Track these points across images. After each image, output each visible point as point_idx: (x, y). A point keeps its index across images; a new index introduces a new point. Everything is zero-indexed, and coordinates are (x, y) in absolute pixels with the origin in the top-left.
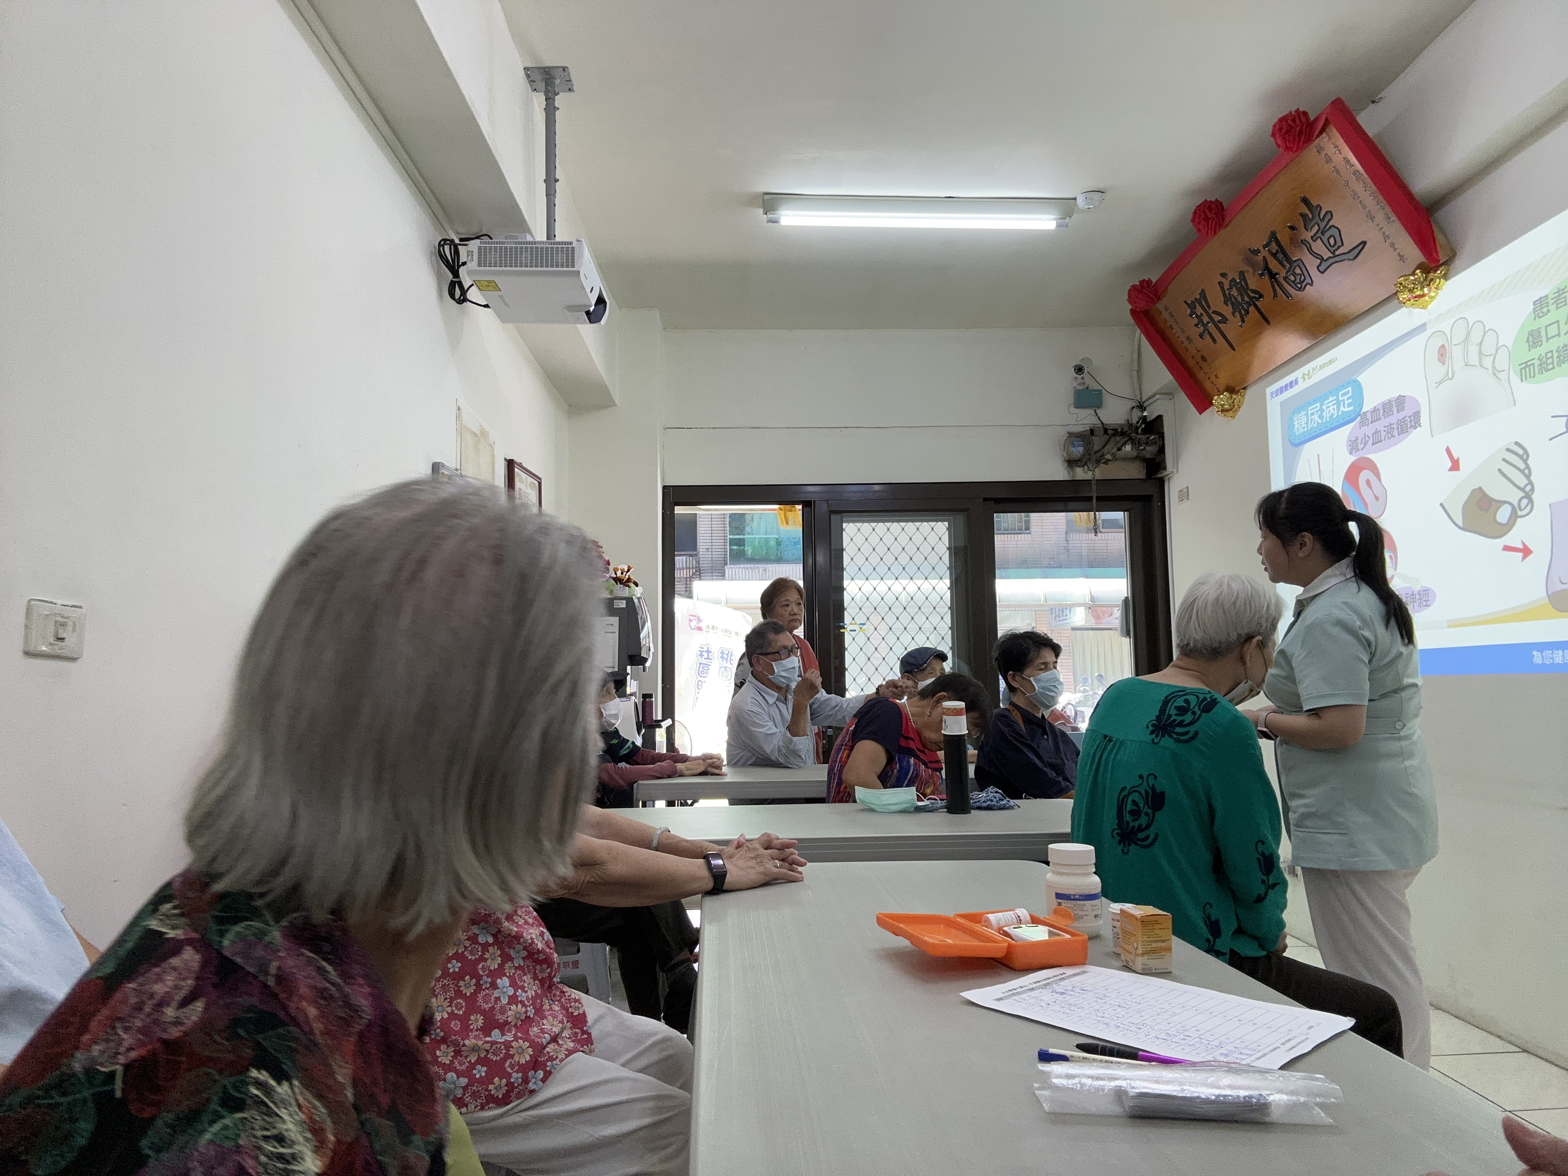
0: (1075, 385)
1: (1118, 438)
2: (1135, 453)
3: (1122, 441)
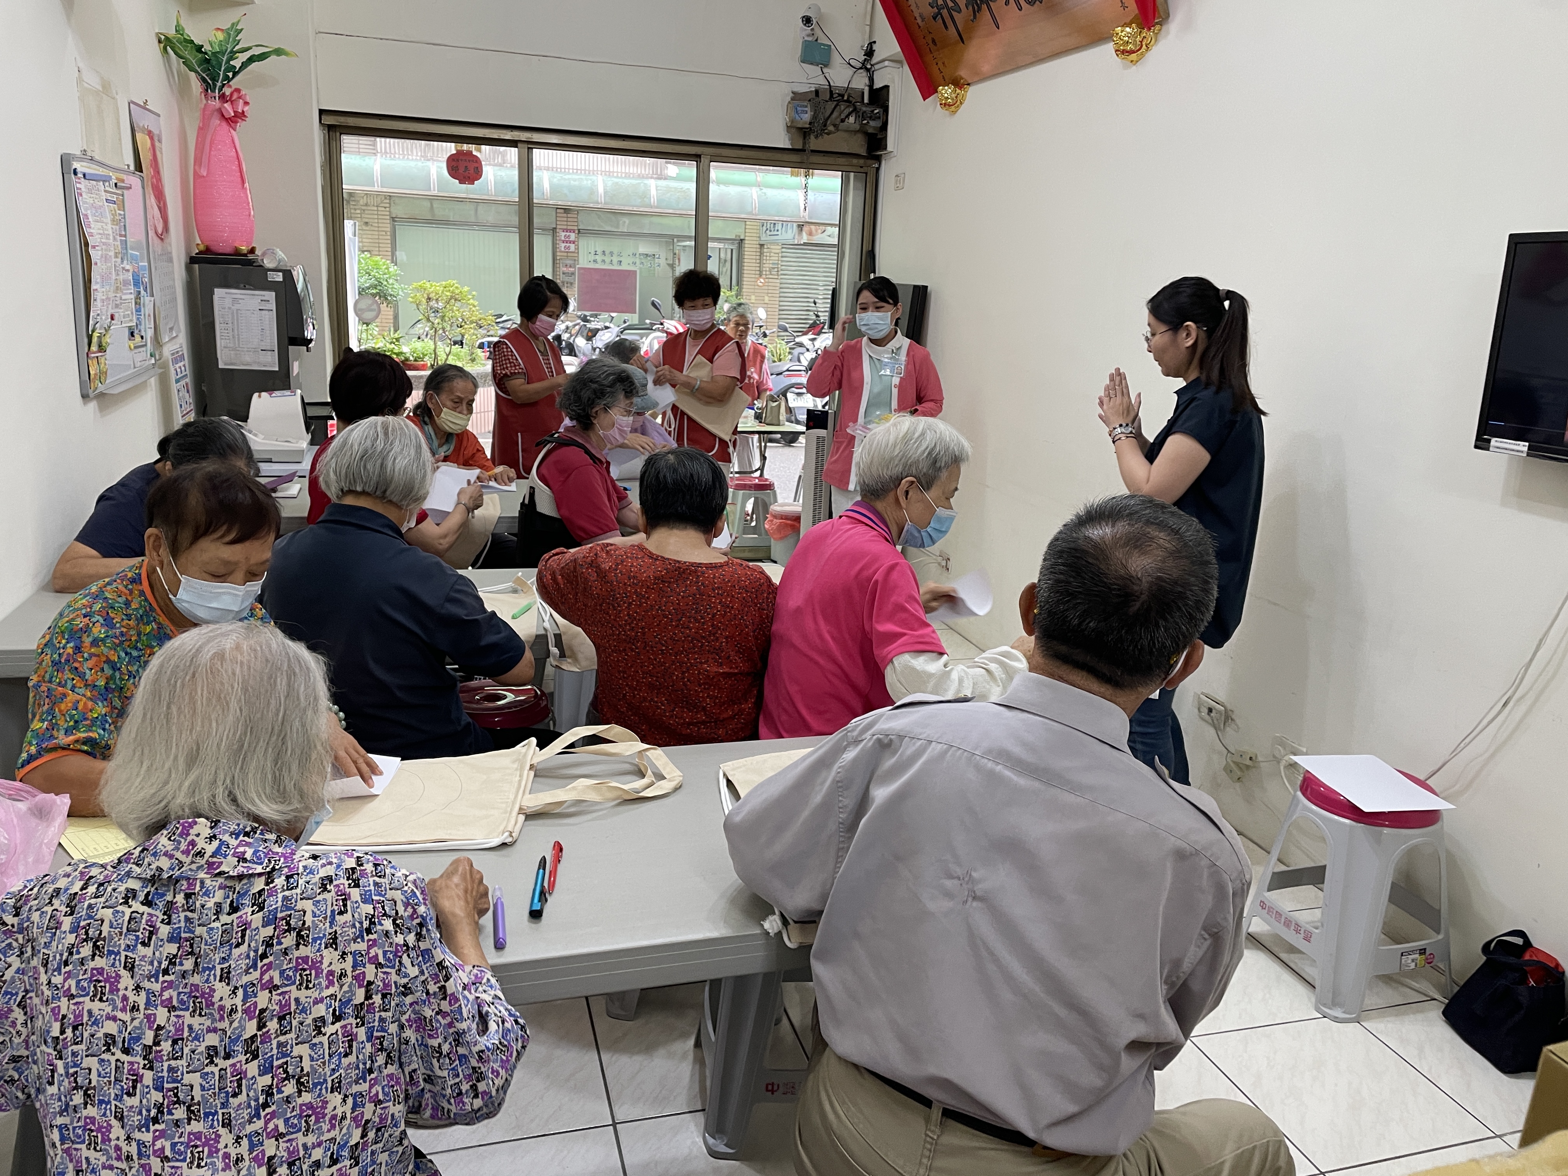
1: (843, 106)
2: (857, 127)
3: (846, 112)
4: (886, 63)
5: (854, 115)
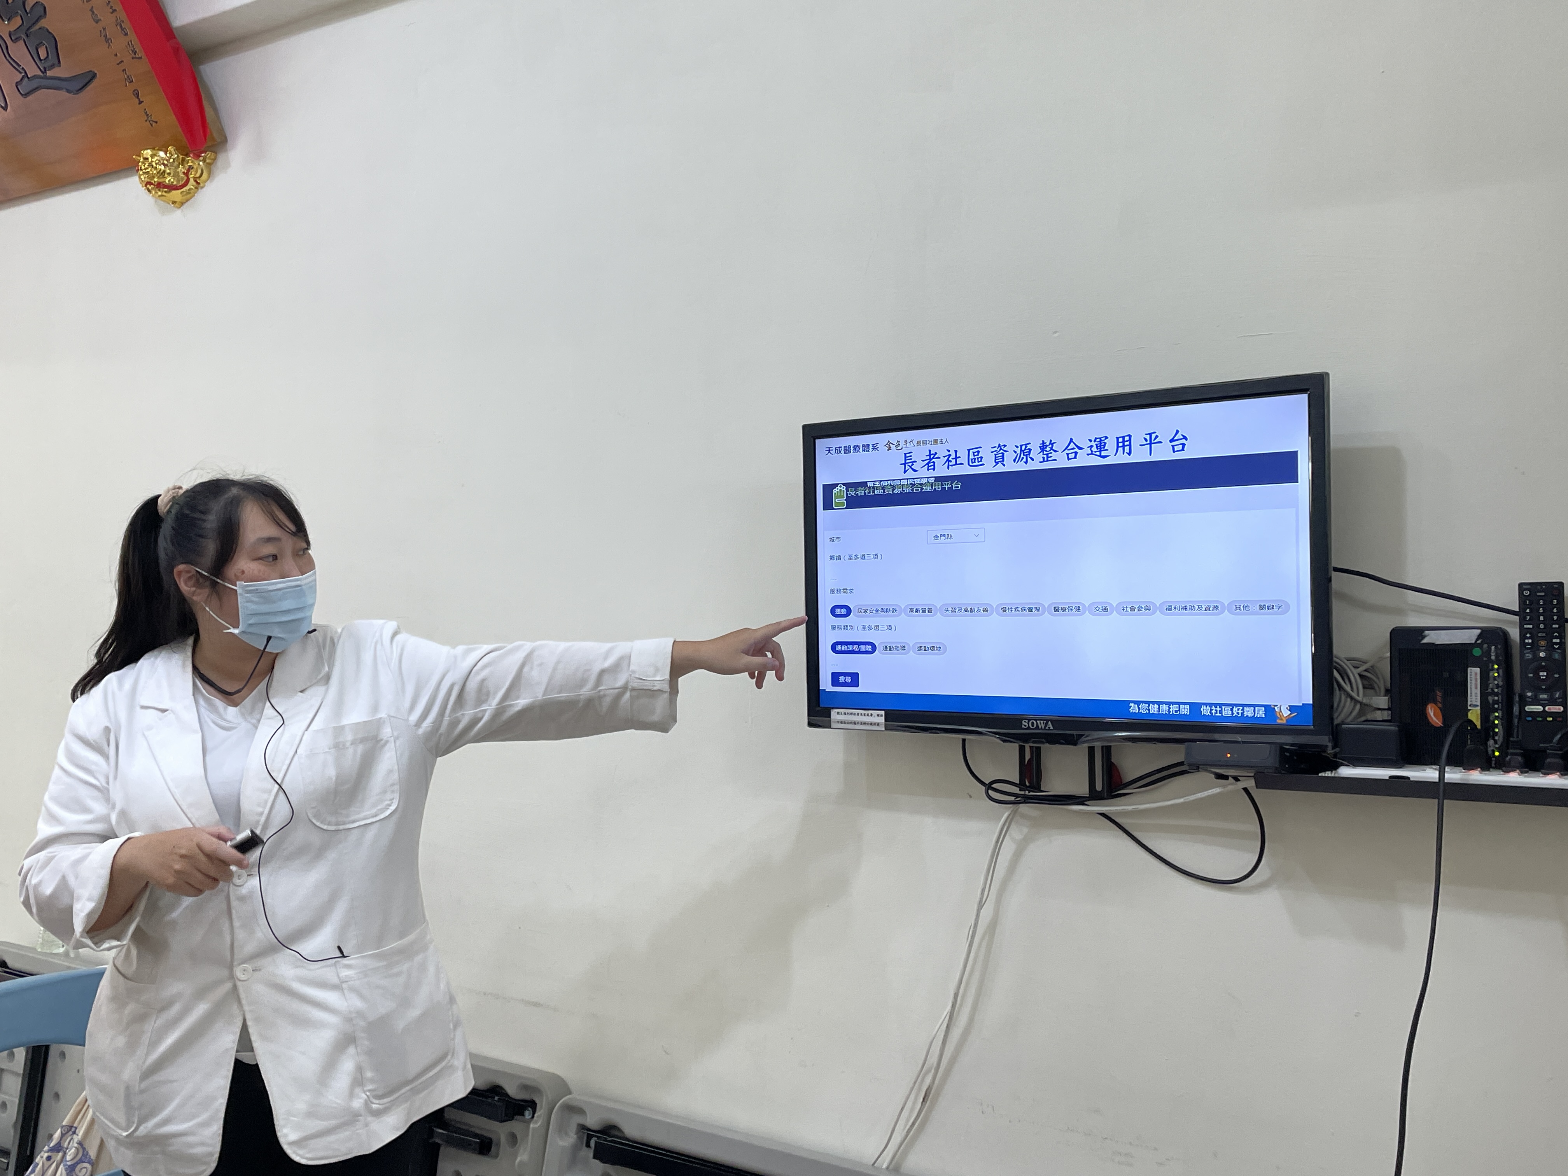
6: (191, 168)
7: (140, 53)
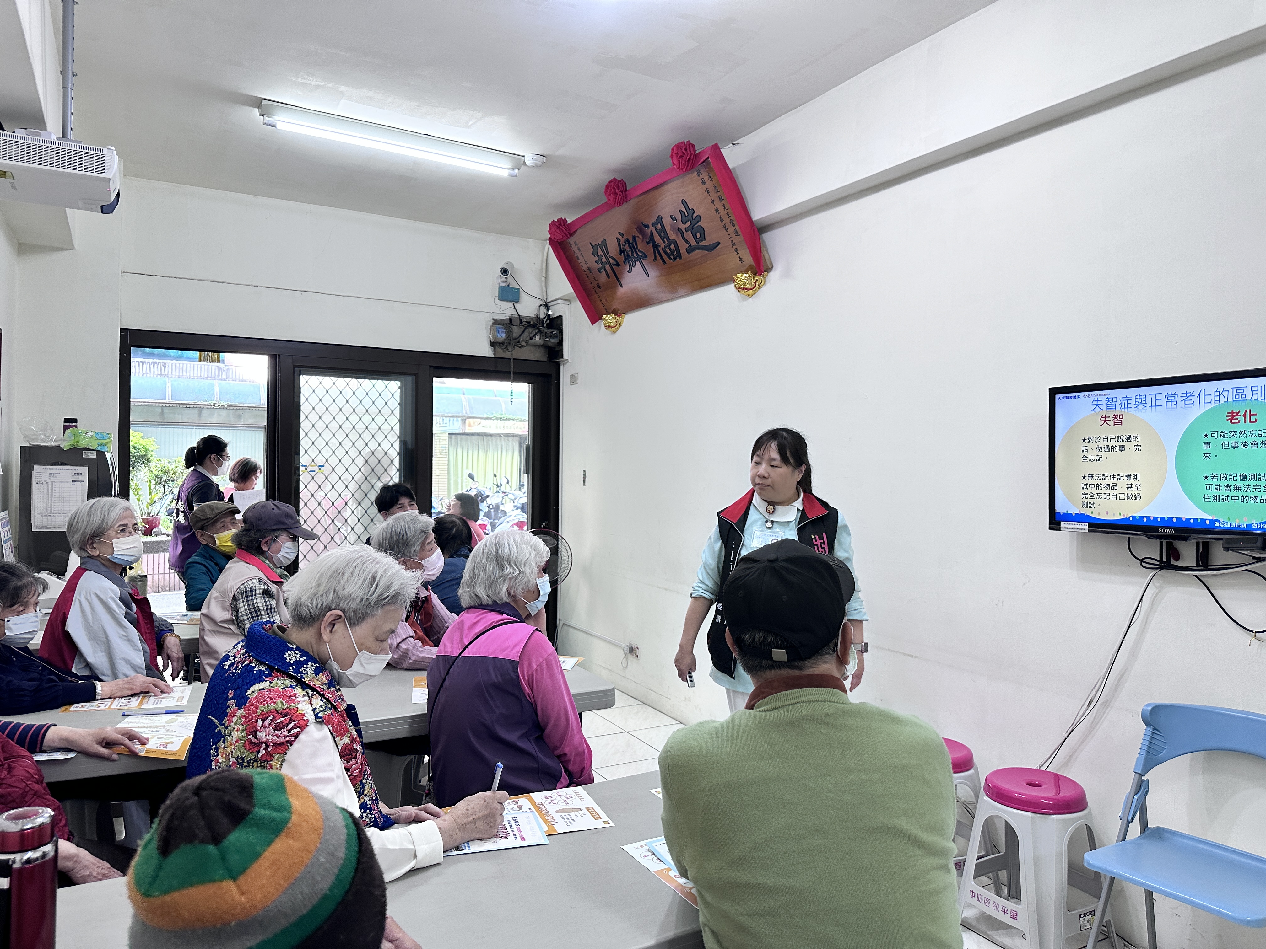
0: (500, 281)
1: (531, 330)
2: (541, 342)
3: (534, 333)
4: (560, 301)
5: (539, 334)
6: (757, 280)
7: (740, 233)
